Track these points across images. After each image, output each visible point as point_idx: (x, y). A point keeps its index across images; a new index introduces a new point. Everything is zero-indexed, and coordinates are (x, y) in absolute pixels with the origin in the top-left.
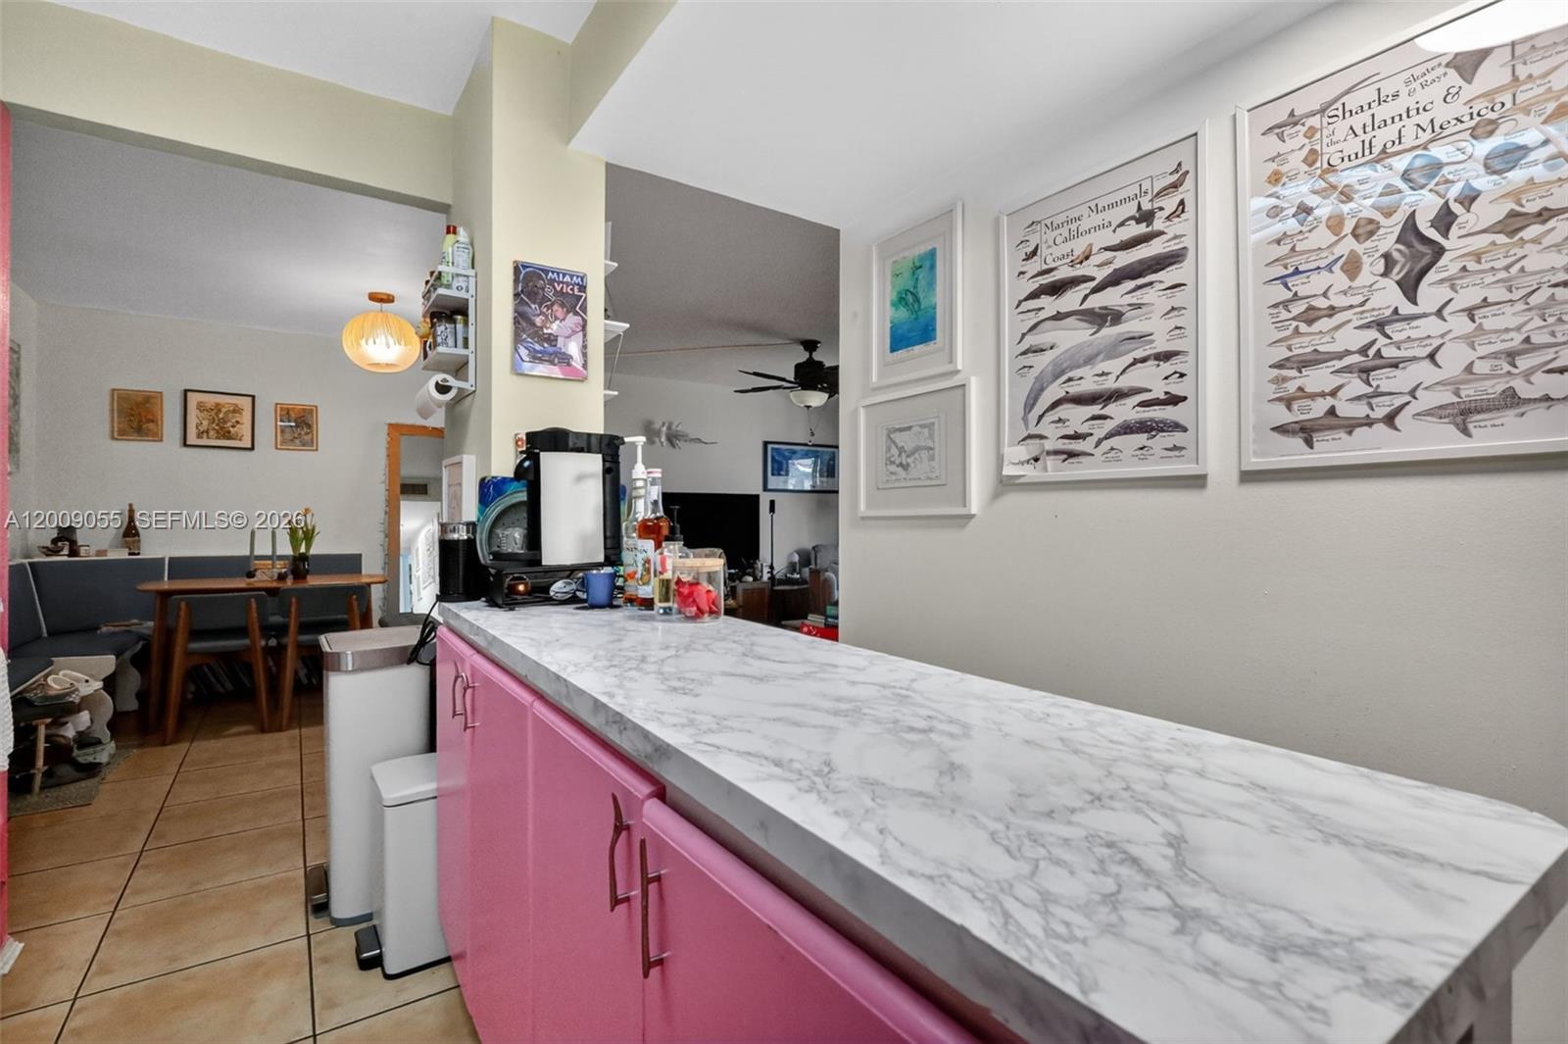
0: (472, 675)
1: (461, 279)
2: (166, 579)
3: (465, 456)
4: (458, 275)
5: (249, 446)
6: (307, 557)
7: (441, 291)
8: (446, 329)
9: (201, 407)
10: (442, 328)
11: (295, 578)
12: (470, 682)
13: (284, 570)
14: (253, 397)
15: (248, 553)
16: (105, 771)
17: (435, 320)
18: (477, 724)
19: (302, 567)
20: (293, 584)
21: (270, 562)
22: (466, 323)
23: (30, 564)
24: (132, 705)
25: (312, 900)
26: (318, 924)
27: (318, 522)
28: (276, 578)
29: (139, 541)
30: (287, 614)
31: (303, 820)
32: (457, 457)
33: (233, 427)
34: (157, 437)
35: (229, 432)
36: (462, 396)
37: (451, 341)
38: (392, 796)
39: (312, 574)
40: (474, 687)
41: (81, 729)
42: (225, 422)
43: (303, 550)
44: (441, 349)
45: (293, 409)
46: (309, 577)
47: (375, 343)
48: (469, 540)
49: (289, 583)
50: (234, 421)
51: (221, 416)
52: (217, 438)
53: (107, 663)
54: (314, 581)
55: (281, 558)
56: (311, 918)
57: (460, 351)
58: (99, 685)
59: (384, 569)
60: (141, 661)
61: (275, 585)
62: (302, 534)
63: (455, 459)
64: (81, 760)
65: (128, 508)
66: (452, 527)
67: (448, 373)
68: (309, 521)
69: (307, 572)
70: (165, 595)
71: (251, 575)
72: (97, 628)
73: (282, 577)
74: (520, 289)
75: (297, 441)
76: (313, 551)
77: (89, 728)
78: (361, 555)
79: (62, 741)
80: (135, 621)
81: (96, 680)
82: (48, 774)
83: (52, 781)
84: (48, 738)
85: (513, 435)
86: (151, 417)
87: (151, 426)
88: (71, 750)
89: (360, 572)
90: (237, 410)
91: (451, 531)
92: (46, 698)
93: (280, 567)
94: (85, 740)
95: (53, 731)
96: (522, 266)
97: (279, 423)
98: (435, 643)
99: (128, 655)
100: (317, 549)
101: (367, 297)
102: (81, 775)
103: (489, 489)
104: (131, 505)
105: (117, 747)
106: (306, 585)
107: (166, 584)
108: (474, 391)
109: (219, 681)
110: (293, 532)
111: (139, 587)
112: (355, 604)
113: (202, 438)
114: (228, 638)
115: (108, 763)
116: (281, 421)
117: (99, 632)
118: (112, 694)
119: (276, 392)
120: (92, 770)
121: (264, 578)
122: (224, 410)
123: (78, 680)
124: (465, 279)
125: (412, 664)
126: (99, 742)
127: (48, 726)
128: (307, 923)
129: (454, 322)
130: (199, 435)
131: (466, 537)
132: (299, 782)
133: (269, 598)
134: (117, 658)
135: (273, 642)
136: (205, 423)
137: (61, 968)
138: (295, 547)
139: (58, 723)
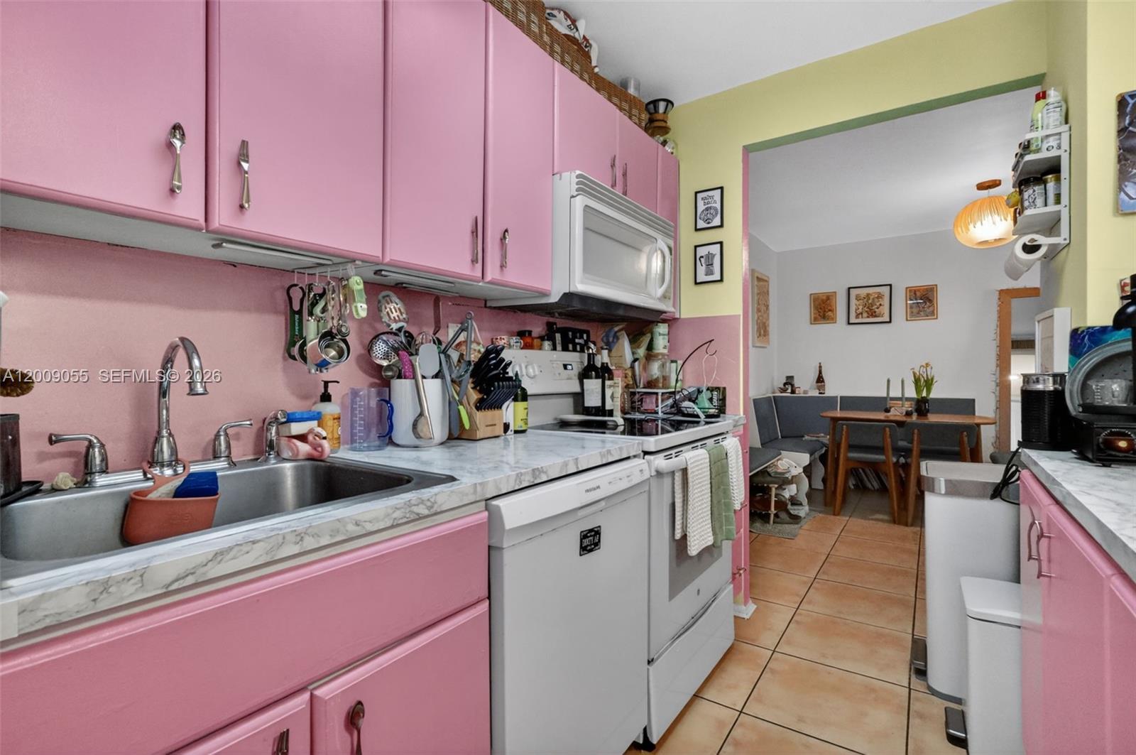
0: (1048, 525)
1: (1051, 139)
2: (839, 409)
3: (1056, 310)
4: (1048, 136)
5: (888, 320)
6: (928, 400)
7: (1027, 158)
8: (1034, 191)
9: (858, 298)
10: (1030, 191)
11: (918, 415)
12: (1045, 530)
13: (910, 409)
14: (890, 285)
15: (885, 395)
16: (803, 522)
17: (1023, 187)
18: (1053, 575)
19: (923, 408)
20: (917, 419)
21: (901, 402)
22: (1058, 180)
23: (774, 397)
24: (819, 485)
25: (914, 663)
26: (917, 683)
27: (935, 372)
28: (904, 413)
29: (824, 385)
30: (911, 442)
31: (916, 598)
32: (1050, 311)
33: (878, 308)
34: (832, 320)
35: (875, 312)
36: (1054, 252)
37: (1040, 201)
38: (972, 609)
39: (932, 413)
40: (1049, 537)
41: (793, 494)
42: (872, 306)
43: (924, 394)
44: (1027, 212)
45: (919, 290)
46: (929, 415)
47: (982, 224)
48: (1056, 391)
49: (914, 417)
50: (878, 304)
51: (870, 301)
52: (868, 317)
53: (805, 459)
54: (933, 418)
55: (908, 399)
56: (913, 678)
57: (1052, 208)
58: (801, 470)
59: (996, 412)
60: (823, 459)
61: (904, 419)
62: (924, 382)
63: (1047, 314)
64: (792, 512)
65: (818, 365)
66: (1034, 378)
67: (1037, 232)
68: (929, 373)
69: (928, 411)
70: (835, 420)
71: (887, 411)
72: (803, 436)
73: (908, 414)
74: (1127, 122)
75: (922, 313)
76: (933, 395)
77: (796, 494)
78: (974, 400)
79: (783, 499)
80: (822, 435)
81: (800, 466)
82: (776, 516)
83: (778, 520)
84: (777, 495)
85: (1119, 282)
86: (829, 308)
87: (830, 313)
88: (787, 505)
89: (974, 414)
90: (880, 296)
91: (1034, 382)
92: (776, 473)
93: (908, 406)
94: (795, 501)
95: (778, 492)
96: (1130, 96)
97: (909, 302)
98: (1018, 485)
99: (817, 455)
100: (935, 394)
101: (976, 188)
102: (791, 521)
103: (1081, 340)
104: (820, 364)
105: (810, 510)
106: (926, 421)
107: (838, 414)
108: (1069, 244)
109: (869, 481)
110: (917, 381)
111: (821, 414)
112: (966, 439)
113: (858, 318)
114: (872, 453)
115: (805, 518)
116: (911, 300)
117: (804, 439)
118: (809, 477)
119: (906, 279)
120: (796, 519)
121: (896, 413)
122: (872, 297)
123: (791, 466)
124: (1057, 137)
125: (996, 499)
126: (801, 504)
127: (776, 489)
128: (910, 679)
129: (1045, 182)
130: (857, 317)
131: (1052, 388)
132: (916, 567)
133: (898, 429)
134: (811, 456)
135: (902, 460)
136: (861, 307)
137: (770, 629)
138: (918, 389)
139: (780, 487)
